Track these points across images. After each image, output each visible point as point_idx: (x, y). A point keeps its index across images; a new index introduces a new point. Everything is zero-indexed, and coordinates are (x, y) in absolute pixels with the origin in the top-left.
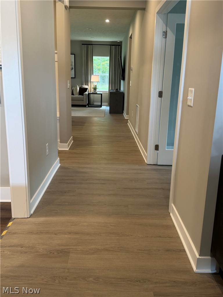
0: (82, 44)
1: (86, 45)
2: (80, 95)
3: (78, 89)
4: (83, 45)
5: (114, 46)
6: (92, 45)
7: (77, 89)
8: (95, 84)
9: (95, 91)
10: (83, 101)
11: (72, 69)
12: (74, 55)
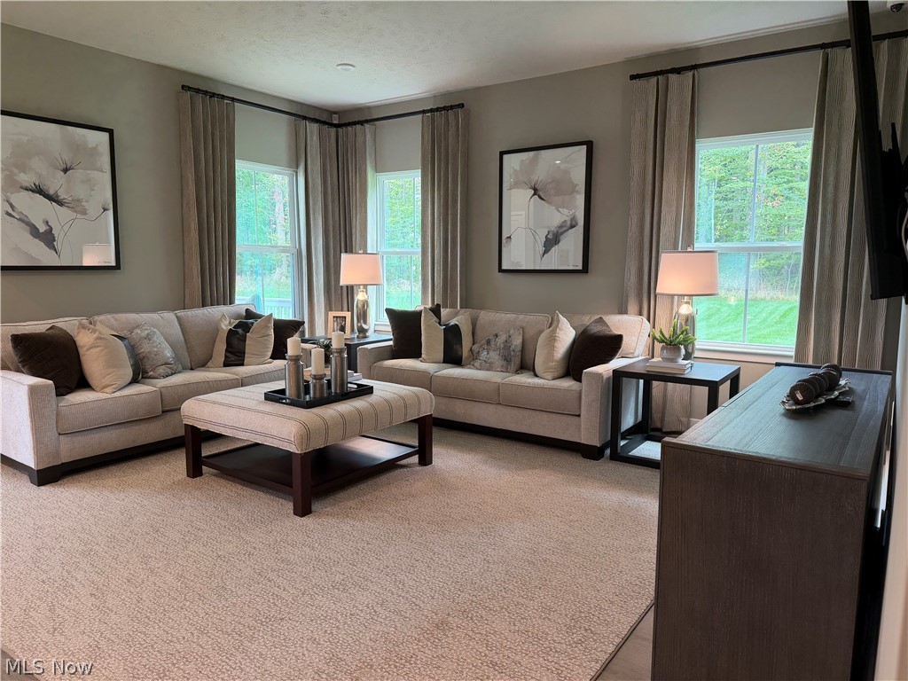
0: (633, 77)
1: (653, 80)
3: (567, 335)
4: (637, 83)
7: (552, 339)
8: (685, 310)
9: (673, 360)
10: (579, 416)
11: (574, 223)
12: (584, 147)
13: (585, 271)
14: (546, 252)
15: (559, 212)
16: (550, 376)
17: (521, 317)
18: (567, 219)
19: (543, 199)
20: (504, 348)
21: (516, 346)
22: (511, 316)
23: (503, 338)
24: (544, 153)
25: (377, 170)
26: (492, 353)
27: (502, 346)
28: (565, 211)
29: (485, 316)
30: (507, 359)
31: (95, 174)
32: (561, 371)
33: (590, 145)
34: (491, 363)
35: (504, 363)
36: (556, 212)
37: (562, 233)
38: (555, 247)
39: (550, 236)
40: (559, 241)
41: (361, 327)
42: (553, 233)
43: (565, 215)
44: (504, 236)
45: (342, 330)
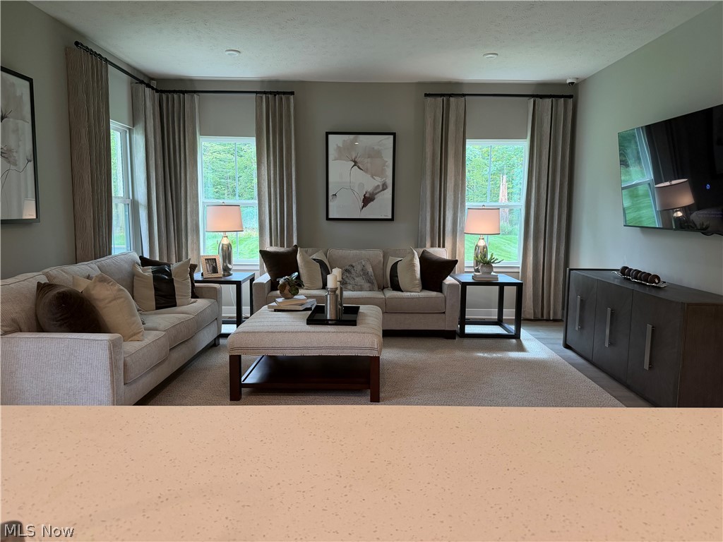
0: (426, 95)
1: (440, 99)
2: (424, 288)
3: (417, 262)
4: (429, 99)
5: (548, 101)
6: (464, 95)
8: (482, 243)
10: (445, 313)
11: (384, 187)
12: (392, 136)
13: (392, 219)
14: (364, 206)
15: (374, 179)
16: (417, 289)
17: (363, 252)
18: (379, 184)
19: (361, 169)
20: (364, 274)
21: (371, 272)
23: (359, 268)
27: (362, 273)
28: (378, 178)
29: (336, 253)
30: (370, 282)
32: (421, 286)
33: (394, 135)
35: (370, 285)
36: (371, 178)
37: (376, 194)
38: (372, 203)
39: (367, 195)
40: (374, 199)
41: (227, 265)
42: (370, 194)
43: (378, 181)
44: (331, 193)
45: (215, 270)
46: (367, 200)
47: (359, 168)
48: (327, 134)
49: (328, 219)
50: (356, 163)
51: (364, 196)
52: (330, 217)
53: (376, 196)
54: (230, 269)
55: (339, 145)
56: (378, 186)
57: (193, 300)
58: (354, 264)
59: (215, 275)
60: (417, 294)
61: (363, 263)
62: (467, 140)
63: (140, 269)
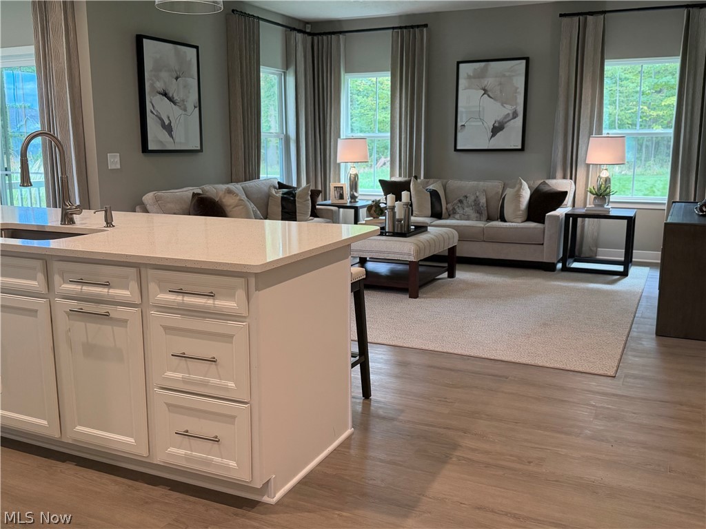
0: (562, 15)
1: (577, 19)
2: (529, 219)
3: (526, 194)
4: (565, 19)
6: (603, 13)
7: (518, 196)
8: (604, 174)
9: (602, 206)
10: (543, 244)
11: (515, 115)
12: (524, 61)
13: (522, 149)
14: (493, 136)
15: (504, 107)
16: (520, 220)
17: (482, 183)
18: (510, 112)
19: (491, 97)
20: (475, 205)
21: (483, 203)
22: (472, 183)
23: (473, 198)
24: (492, 64)
25: (347, 71)
26: (466, 209)
27: (473, 204)
28: (508, 107)
29: (453, 184)
30: (479, 212)
31: (189, 80)
32: (525, 218)
33: (527, 59)
34: (468, 216)
35: (478, 215)
36: (501, 107)
37: (506, 122)
38: (501, 132)
39: (497, 125)
40: (503, 128)
41: (353, 194)
42: (499, 123)
43: (508, 109)
44: (460, 124)
45: (341, 197)
46: (496, 130)
47: (489, 96)
48: (458, 63)
49: (456, 150)
50: (486, 92)
51: (493, 125)
52: (458, 148)
53: (506, 125)
54: (356, 197)
55: (469, 74)
56: (508, 114)
57: (311, 218)
58: (468, 195)
59: (341, 201)
60: (518, 224)
61: (478, 194)
62: (606, 61)
63: (273, 191)
